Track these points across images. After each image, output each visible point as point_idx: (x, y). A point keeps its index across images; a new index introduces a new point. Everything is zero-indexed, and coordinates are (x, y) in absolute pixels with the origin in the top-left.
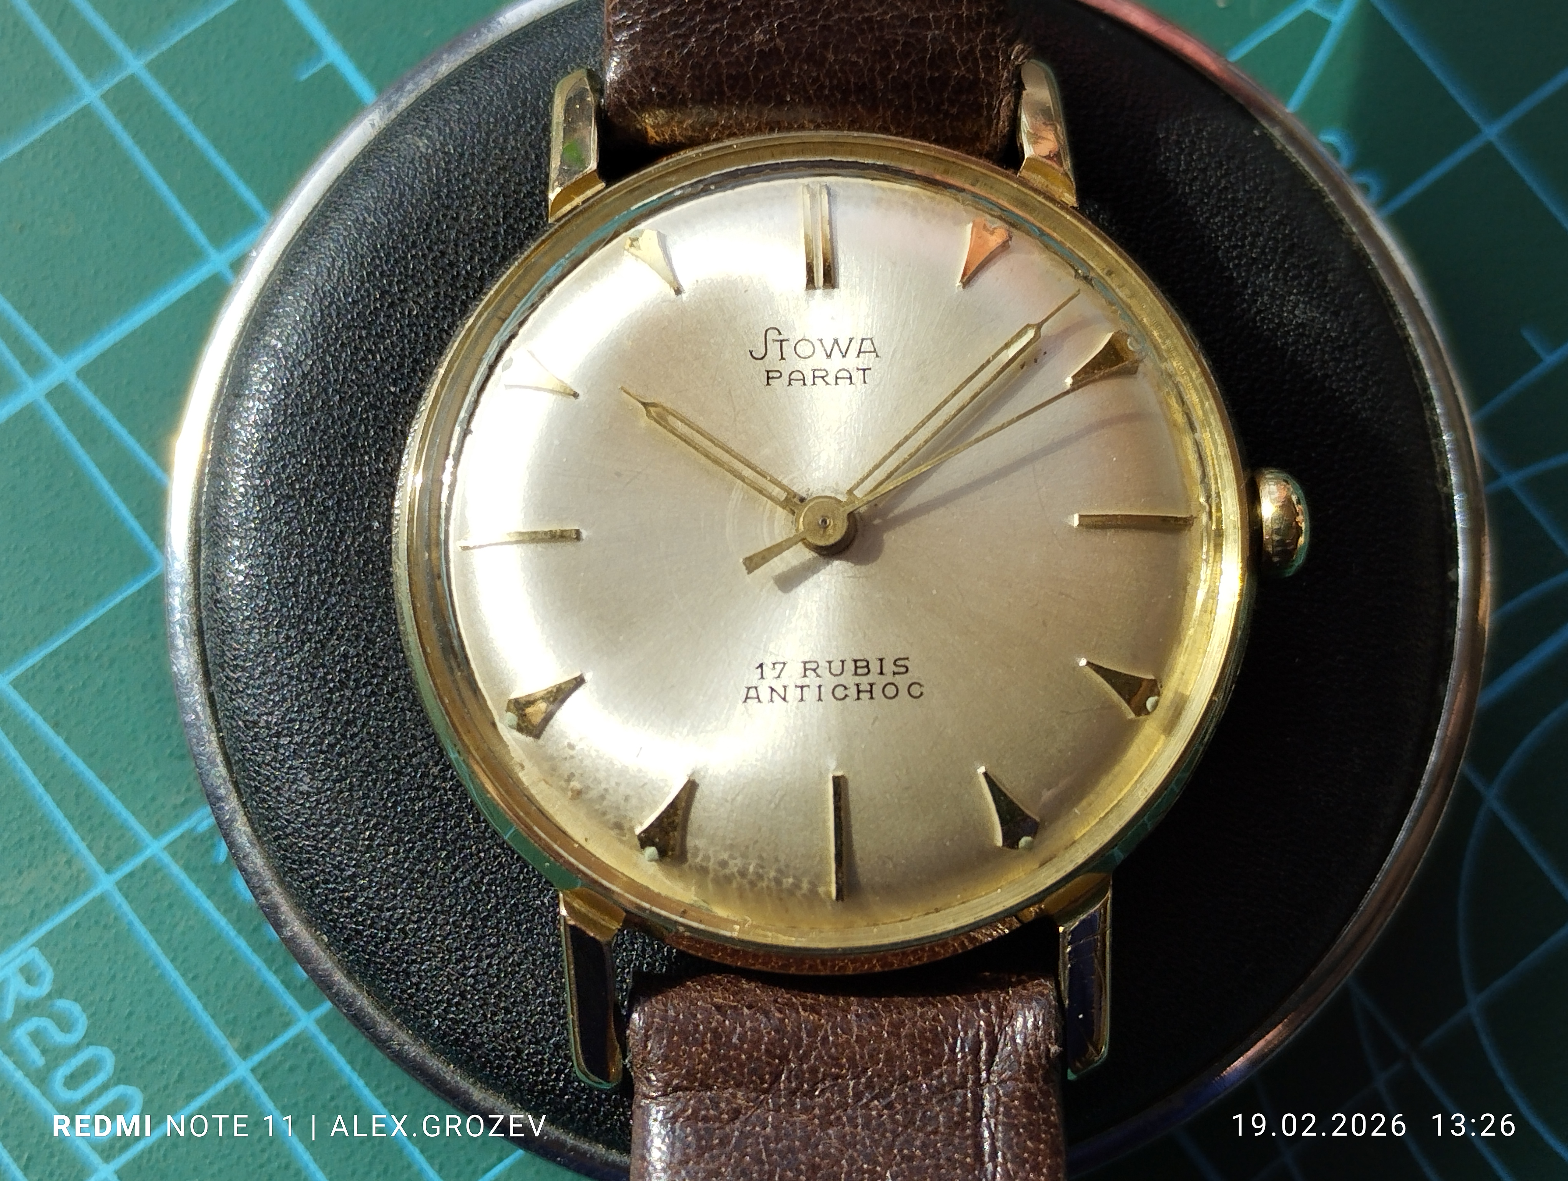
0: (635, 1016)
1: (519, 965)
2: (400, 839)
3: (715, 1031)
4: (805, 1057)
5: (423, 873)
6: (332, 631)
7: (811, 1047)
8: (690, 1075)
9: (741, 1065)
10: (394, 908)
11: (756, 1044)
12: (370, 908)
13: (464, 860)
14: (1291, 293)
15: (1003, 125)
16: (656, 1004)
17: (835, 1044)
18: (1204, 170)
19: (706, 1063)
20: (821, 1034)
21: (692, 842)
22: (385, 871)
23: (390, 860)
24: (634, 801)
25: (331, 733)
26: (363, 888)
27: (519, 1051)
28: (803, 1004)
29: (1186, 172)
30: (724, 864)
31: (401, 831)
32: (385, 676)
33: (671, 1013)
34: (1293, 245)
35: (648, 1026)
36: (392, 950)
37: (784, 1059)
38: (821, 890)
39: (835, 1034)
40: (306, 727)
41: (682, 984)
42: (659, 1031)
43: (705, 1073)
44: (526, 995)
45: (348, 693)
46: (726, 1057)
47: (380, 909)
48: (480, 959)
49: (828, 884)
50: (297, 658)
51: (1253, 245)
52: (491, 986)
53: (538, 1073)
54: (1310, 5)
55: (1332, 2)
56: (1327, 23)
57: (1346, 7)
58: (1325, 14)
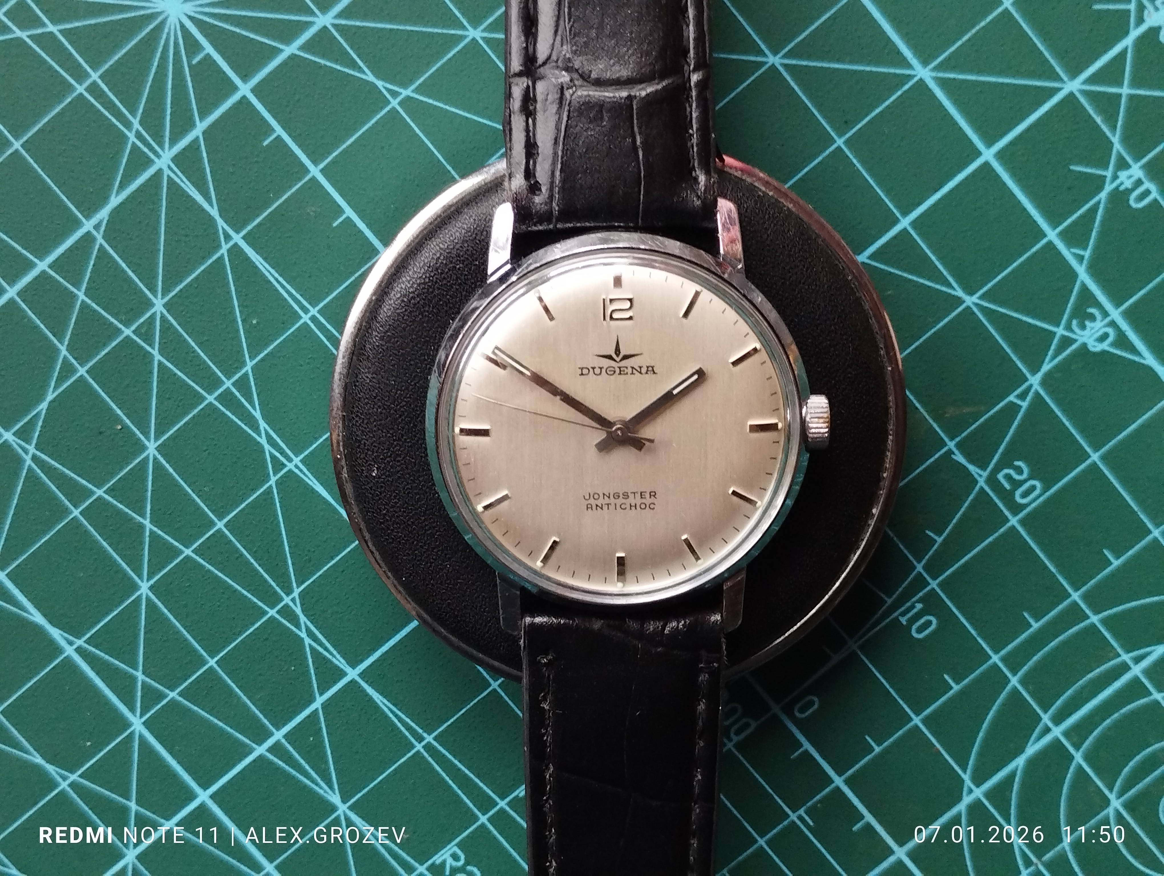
54: (1012, 398)
55: (1022, 396)
56: (1020, 407)
57: (1029, 398)
58: (1019, 402)
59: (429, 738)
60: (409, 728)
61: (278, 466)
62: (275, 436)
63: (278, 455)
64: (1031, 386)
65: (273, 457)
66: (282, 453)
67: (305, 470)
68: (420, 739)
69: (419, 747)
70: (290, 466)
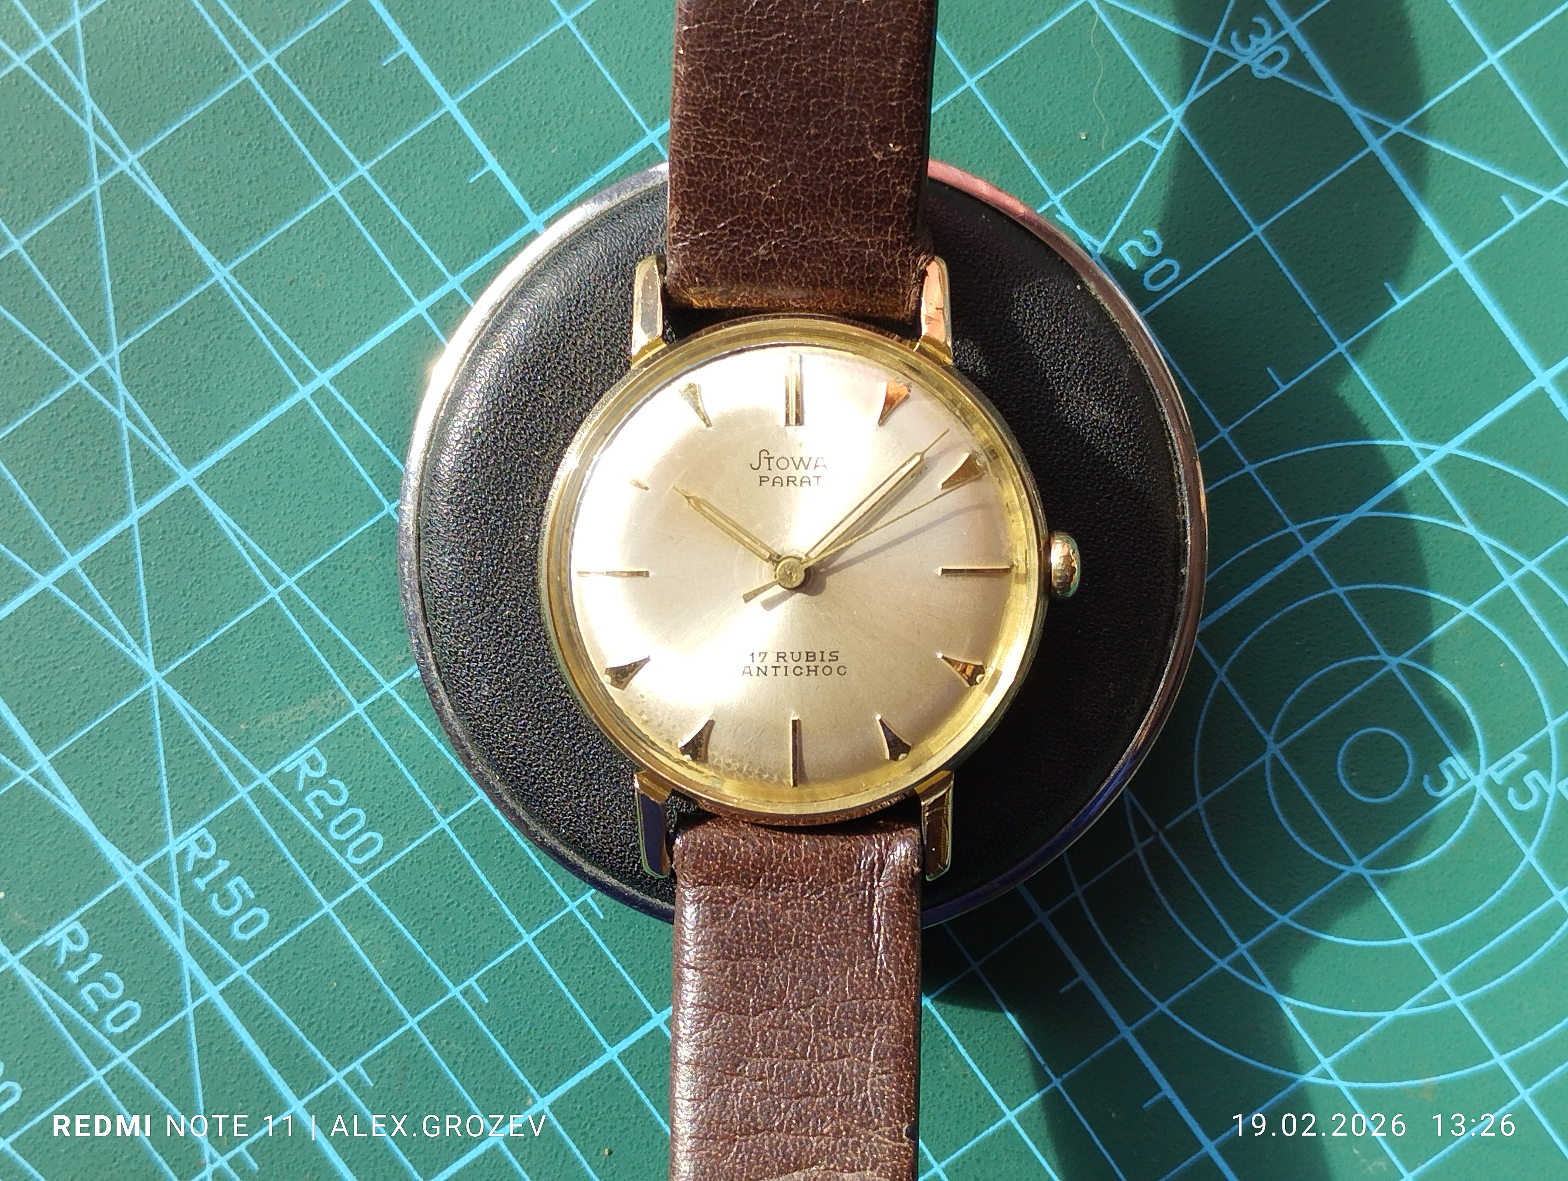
0: (678, 841)
1: (612, 801)
2: (542, 726)
3: (723, 852)
4: (774, 869)
5: (555, 746)
6: (501, 601)
7: (777, 864)
8: (708, 877)
9: (738, 872)
10: (538, 766)
11: (746, 862)
12: (524, 764)
13: (580, 740)
14: (1090, 400)
15: (912, 306)
16: (690, 834)
17: (792, 863)
18: (1040, 320)
19: (718, 871)
20: (784, 856)
21: (710, 753)
22: (532, 744)
23: (536, 737)
24: (678, 729)
25: (501, 662)
26: (520, 753)
27: (611, 850)
28: (775, 839)
29: (1029, 321)
30: (729, 765)
31: (542, 721)
32: (533, 630)
33: (699, 841)
34: (1093, 369)
35: (685, 847)
36: (537, 789)
37: (762, 870)
38: (785, 781)
39: (792, 857)
40: (485, 657)
41: (705, 823)
42: (691, 851)
43: (717, 876)
44: (615, 819)
45: (511, 639)
46: (729, 868)
47: (530, 765)
48: (588, 797)
49: (788, 778)
50: (480, 617)
51: (1068, 368)
52: (595, 812)
53: (623, 862)
54: (1143, 137)
55: (1158, 135)
56: (1154, 151)
57: (1167, 139)
58: (1153, 144)
59: (289, 581)
60: (262, 565)
61: (105, 164)
62: (105, 122)
63: (107, 148)
64: (1171, 121)
65: (99, 151)
66: (114, 146)
67: (144, 174)
68: (276, 581)
69: (273, 593)
70: (122, 166)
